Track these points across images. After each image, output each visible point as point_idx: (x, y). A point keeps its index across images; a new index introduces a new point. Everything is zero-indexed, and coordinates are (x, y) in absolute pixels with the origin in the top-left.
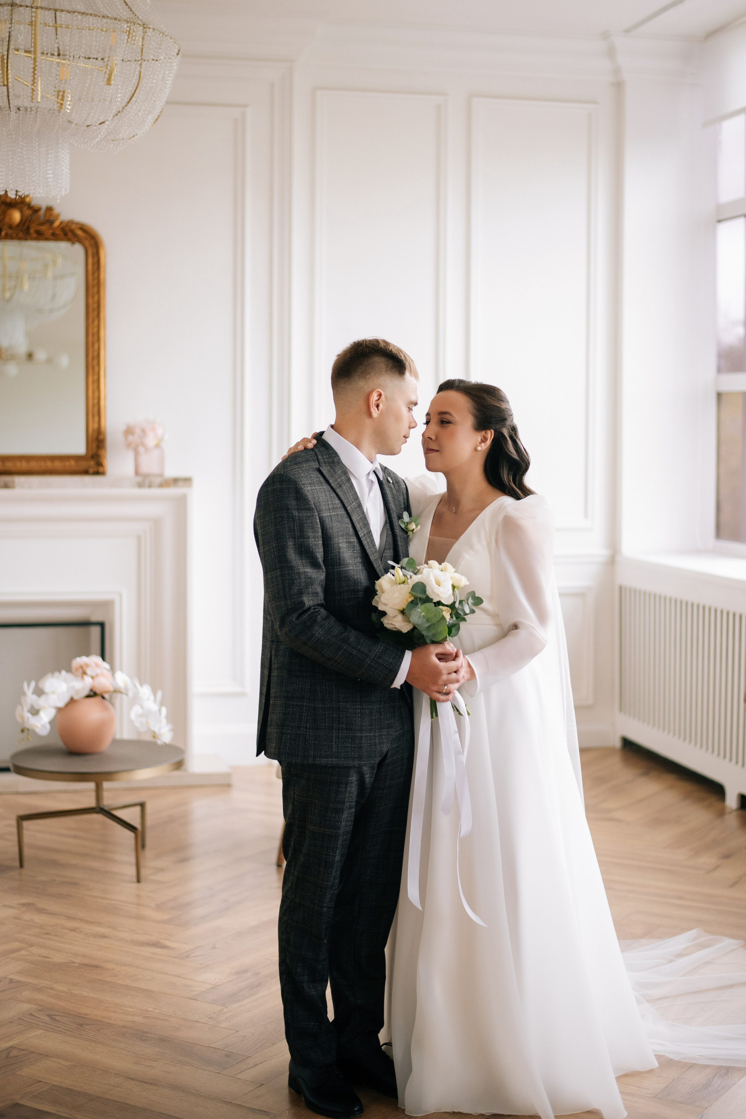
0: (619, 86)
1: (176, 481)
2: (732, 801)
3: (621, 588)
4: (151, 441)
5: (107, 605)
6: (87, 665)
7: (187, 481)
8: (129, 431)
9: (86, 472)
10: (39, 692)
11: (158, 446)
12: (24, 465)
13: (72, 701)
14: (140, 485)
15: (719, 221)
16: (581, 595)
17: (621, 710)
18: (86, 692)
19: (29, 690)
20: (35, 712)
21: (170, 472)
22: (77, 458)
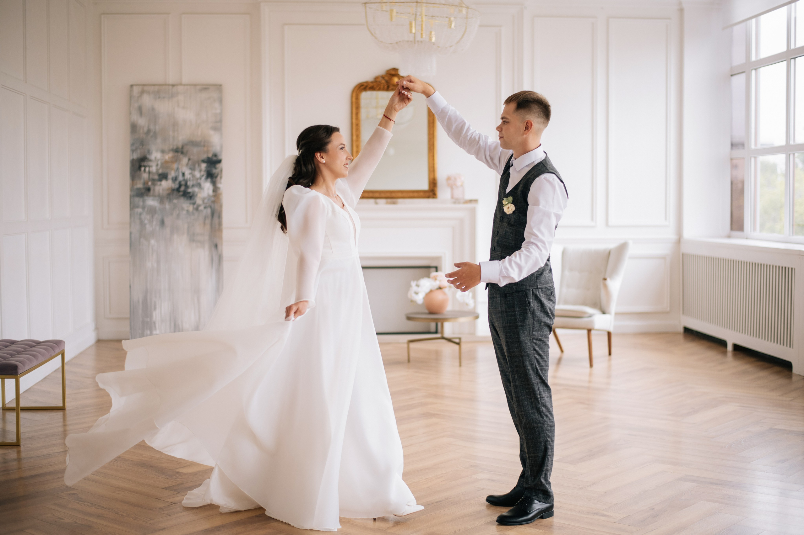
0: (681, 10)
1: (471, 201)
2: (730, 348)
3: (683, 254)
4: (459, 183)
5: (438, 259)
6: (437, 276)
7: (476, 201)
8: (449, 179)
9: (428, 197)
10: (418, 286)
11: (462, 186)
12: (400, 195)
13: (431, 291)
14: (455, 203)
15: (732, 75)
16: (663, 258)
17: (683, 313)
18: (437, 287)
19: (413, 284)
20: (416, 293)
21: (468, 197)
22: (424, 192)
